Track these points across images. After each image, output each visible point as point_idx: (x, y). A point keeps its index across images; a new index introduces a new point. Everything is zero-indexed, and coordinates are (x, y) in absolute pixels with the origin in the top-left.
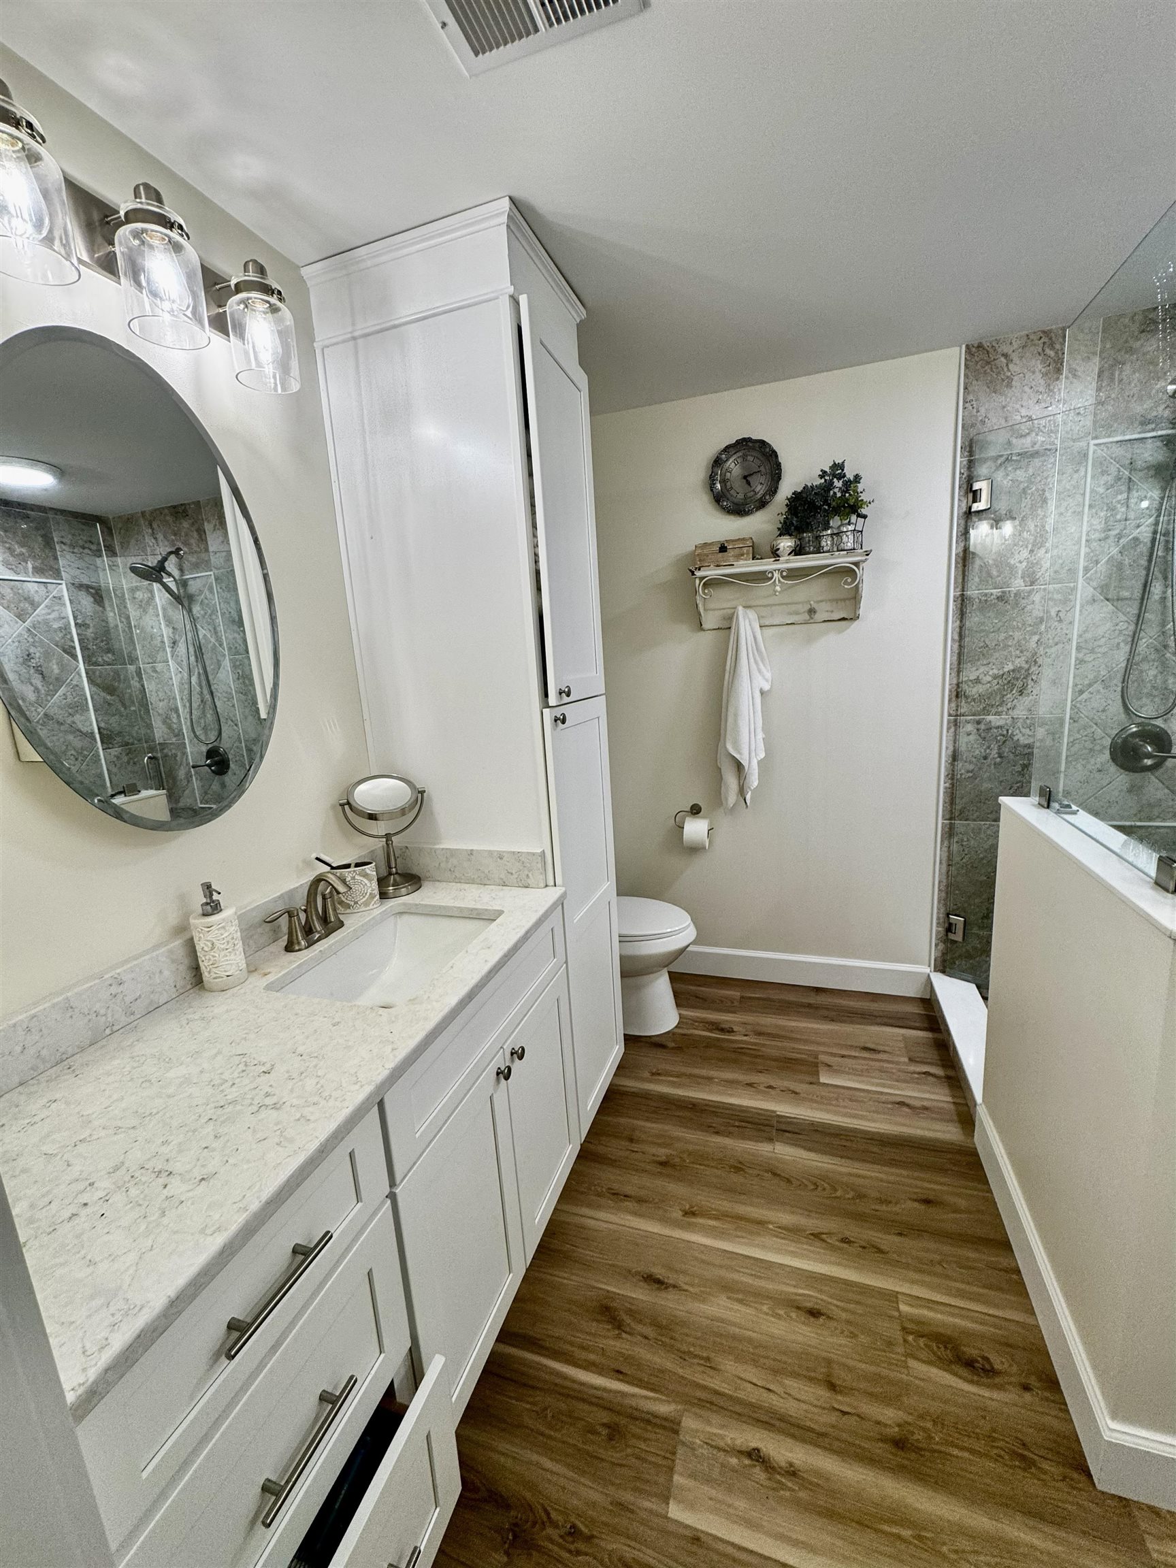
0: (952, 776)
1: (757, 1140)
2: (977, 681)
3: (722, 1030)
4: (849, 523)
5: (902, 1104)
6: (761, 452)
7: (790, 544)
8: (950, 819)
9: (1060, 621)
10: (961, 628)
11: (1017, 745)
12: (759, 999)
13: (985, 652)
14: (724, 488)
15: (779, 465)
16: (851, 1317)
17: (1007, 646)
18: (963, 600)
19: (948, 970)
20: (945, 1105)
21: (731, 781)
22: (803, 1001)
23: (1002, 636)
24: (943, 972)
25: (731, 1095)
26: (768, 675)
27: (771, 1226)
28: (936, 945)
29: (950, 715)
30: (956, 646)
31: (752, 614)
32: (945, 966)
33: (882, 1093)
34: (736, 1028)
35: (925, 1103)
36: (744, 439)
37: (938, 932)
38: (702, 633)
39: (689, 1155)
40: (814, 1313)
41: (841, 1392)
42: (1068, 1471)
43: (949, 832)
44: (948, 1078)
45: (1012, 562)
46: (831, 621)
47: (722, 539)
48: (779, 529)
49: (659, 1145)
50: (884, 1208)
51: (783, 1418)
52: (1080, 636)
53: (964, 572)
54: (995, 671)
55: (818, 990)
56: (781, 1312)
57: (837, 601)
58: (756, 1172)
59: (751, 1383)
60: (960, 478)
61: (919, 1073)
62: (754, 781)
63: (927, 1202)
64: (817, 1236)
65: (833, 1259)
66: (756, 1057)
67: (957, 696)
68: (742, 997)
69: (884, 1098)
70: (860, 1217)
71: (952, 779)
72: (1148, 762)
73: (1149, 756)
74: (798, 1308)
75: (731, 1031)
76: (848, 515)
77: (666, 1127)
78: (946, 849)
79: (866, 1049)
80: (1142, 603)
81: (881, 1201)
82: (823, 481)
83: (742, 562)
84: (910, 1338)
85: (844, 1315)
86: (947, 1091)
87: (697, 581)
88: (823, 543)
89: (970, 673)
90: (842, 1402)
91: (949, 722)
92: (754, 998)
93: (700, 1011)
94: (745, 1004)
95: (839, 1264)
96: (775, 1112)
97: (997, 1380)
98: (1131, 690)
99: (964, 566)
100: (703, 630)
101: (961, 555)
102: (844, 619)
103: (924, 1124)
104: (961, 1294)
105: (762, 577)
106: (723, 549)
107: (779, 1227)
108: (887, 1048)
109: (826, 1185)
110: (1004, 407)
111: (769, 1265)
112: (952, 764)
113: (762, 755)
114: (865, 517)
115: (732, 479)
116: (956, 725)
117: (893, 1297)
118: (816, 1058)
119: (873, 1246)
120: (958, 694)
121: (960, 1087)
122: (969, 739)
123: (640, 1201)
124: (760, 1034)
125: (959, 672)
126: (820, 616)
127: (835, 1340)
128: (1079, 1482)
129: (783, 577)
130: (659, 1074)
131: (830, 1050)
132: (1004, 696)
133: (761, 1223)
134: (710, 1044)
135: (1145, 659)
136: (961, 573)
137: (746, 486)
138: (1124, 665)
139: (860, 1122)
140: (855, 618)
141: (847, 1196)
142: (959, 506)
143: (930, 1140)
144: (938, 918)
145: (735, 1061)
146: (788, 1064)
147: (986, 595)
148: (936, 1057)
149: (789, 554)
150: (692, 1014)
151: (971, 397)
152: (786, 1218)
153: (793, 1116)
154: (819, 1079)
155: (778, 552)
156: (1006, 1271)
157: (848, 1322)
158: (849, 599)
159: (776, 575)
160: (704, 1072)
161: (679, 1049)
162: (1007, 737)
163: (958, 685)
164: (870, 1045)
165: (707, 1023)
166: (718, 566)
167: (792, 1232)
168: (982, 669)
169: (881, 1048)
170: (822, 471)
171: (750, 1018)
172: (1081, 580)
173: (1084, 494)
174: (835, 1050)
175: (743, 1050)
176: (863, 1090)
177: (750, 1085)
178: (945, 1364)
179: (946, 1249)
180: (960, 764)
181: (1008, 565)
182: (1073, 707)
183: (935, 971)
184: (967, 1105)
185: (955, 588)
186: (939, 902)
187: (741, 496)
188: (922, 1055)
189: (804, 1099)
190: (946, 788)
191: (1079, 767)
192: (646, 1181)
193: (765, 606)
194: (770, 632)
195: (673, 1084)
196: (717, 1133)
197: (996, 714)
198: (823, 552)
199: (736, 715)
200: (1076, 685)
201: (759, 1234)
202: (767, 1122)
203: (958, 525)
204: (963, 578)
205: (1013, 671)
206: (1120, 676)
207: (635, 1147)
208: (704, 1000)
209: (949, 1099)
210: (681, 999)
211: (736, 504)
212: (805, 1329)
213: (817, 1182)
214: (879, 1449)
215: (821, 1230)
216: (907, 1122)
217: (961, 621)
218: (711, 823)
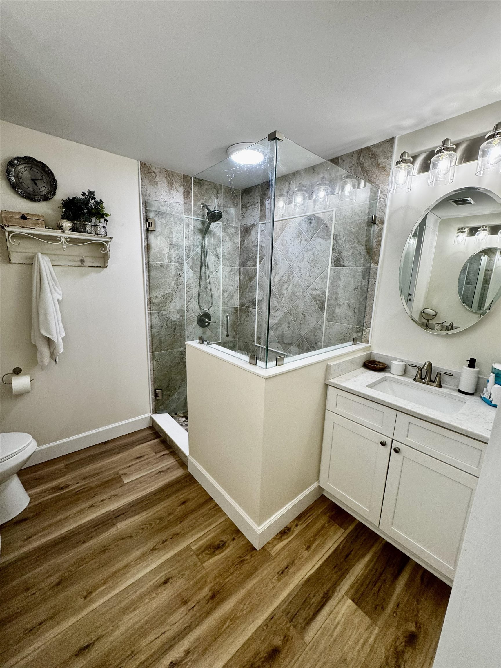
0: (151, 335)
1: (108, 529)
2: (157, 297)
3: (62, 488)
4: (100, 222)
5: (160, 472)
6: (43, 170)
7: (69, 225)
8: (153, 352)
9: (181, 276)
10: (149, 276)
11: (172, 321)
12: (75, 462)
13: (158, 286)
14: (17, 181)
15: (55, 181)
16: (179, 569)
17: (165, 284)
18: (149, 265)
19: (157, 412)
20: (174, 463)
21: (45, 351)
22: (101, 451)
23: (163, 280)
24: (156, 413)
25: (85, 517)
26: (60, 292)
27: (132, 563)
28: (152, 403)
29: (148, 311)
30: (148, 283)
31: (46, 258)
32: (156, 411)
33: (151, 473)
34: (70, 483)
35: (168, 467)
36: (30, 158)
37: (152, 398)
38: (10, 265)
39: (73, 566)
40: (166, 582)
41: (189, 601)
42: (250, 554)
43: (153, 357)
44: (171, 452)
45: (164, 253)
46: (93, 267)
47: (23, 211)
48: (62, 215)
49: (50, 576)
50: (172, 516)
51: (174, 638)
52: (186, 282)
53: (148, 253)
54: (162, 293)
55: (105, 443)
56: (154, 595)
57: (95, 257)
58: (113, 546)
59: (156, 639)
60: (143, 215)
61: (160, 457)
62: (61, 348)
63: (184, 503)
64: (153, 550)
65: (163, 553)
66: (89, 490)
67: (150, 303)
68: (66, 465)
69: (153, 474)
70: (165, 528)
71: (152, 336)
72: (207, 324)
73: (207, 322)
74: (160, 586)
75: (67, 486)
76: (100, 218)
77: (50, 563)
78: (152, 364)
79: (137, 458)
80: (200, 273)
81: (170, 515)
82: (84, 197)
83: (38, 228)
84: (200, 556)
85: (176, 571)
86: (173, 458)
87: (7, 234)
88: (87, 229)
89: (154, 294)
90: (191, 604)
91: (148, 313)
92: (73, 463)
93: (42, 486)
94: (70, 468)
95: (166, 553)
96: (110, 511)
97: (227, 545)
98: (201, 302)
99: (148, 251)
100: (11, 263)
101: (146, 246)
102: (99, 267)
103: (170, 475)
104: (206, 527)
105: (54, 239)
106: (23, 217)
107: (136, 561)
108: (145, 454)
109: (146, 526)
110: (156, 192)
111: (139, 581)
112: (151, 330)
113: (64, 335)
114: (107, 221)
115: (23, 177)
116: (151, 314)
117: (189, 547)
118: (118, 474)
119: (175, 535)
120: (150, 302)
121: (176, 454)
122: (156, 320)
123: (51, 618)
124: (85, 478)
125: (150, 293)
126: (87, 263)
127: (178, 584)
128: (254, 553)
129: (67, 241)
130: (30, 537)
131: (122, 467)
132: (166, 303)
133: (126, 566)
134: (56, 500)
135: (202, 291)
136: (147, 253)
137: (34, 185)
138: (198, 293)
139: (147, 490)
140: (105, 266)
141: (157, 523)
142: (144, 227)
143: (175, 479)
144: (152, 393)
145: (78, 500)
146: (106, 485)
147: (156, 264)
148: (163, 447)
149: (69, 230)
150: (38, 490)
151: (144, 184)
152: (137, 553)
153: (118, 507)
154: (123, 482)
155: (62, 228)
156: (214, 507)
157: (179, 572)
158: (101, 257)
159: (63, 239)
160: (62, 516)
161: (38, 514)
162: (168, 319)
163: (150, 298)
164: (138, 456)
165: (50, 490)
166: (22, 227)
167: (143, 557)
168: (158, 292)
169: (143, 454)
170: (83, 192)
171: (76, 474)
172: (185, 263)
173: (183, 233)
174: (125, 466)
175: (81, 491)
176: (145, 476)
177: (92, 506)
178: (212, 555)
179: (196, 515)
180: (154, 330)
181: (162, 253)
182: (187, 307)
183: (153, 414)
184: (180, 459)
185: (145, 259)
186: (152, 386)
187: (32, 190)
188: (159, 449)
189: (121, 496)
190: (150, 340)
191: (190, 327)
192: (52, 603)
193: (55, 255)
194: (58, 269)
195: (42, 537)
196: (84, 542)
197: (164, 310)
198: (88, 233)
199: (46, 315)
200: (187, 299)
201: (128, 571)
202: (108, 518)
203: (144, 234)
204: (148, 256)
205: (168, 293)
206: (197, 297)
207: (33, 591)
208: (43, 478)
209: (175, 460)
210: (27, 485)
211: (28, 194)
212: (166, 592)
213: (143, 527)
214: (208, 606)
215: (153, 546)
216: (165, 478)
217: (149, 273)
218: (31, 377)
